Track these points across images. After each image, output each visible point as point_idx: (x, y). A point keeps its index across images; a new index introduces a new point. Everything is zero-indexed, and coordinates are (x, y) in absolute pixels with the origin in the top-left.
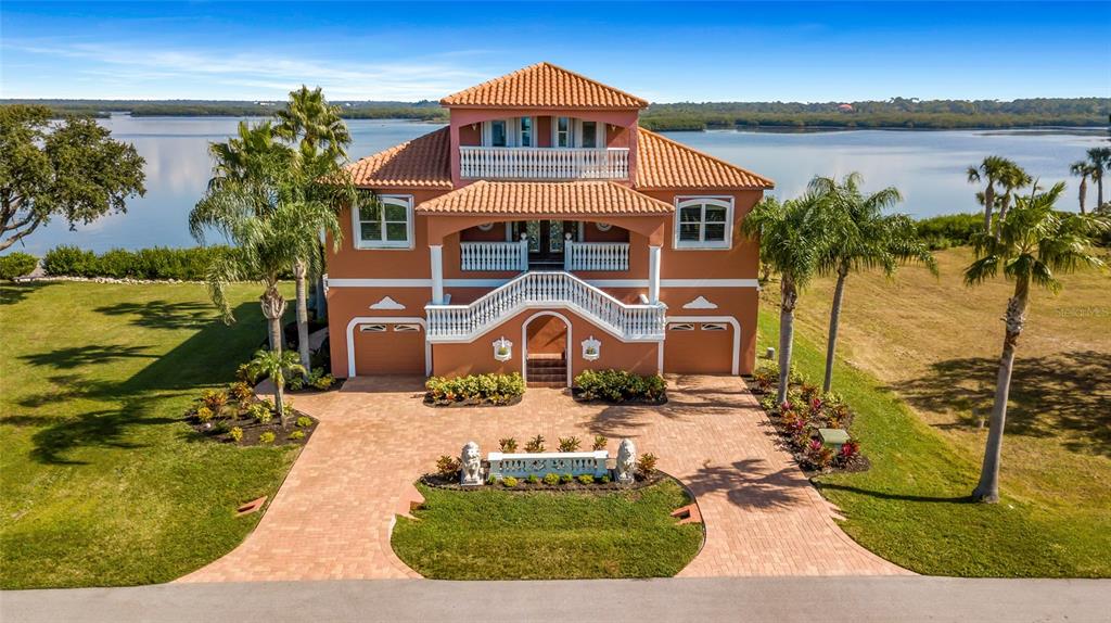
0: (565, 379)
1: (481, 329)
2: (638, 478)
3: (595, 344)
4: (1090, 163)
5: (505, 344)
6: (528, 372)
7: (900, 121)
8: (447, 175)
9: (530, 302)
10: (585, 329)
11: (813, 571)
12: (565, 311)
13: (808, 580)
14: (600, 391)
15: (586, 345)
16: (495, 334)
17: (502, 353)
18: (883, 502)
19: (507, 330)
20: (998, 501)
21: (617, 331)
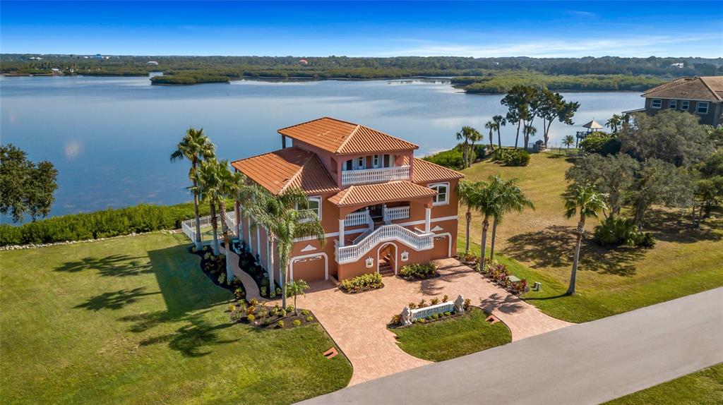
0: (394, 272)
1: (361, 255)
2: (466, 309)
3: (405, 254)
4: (493, 122)
5: (371, 260)
6: (380, 270)
7: (344, 74)
8: (336, 185)
9: (382, 239)
10: (403, 248)
11: (549, 330)
12: (395, 241)
13: (549, 333)
14: (413, 274)
15: (403, 255)
16: (366, 257)
17: (370, 264)
18: (544, 301)
19: (372, 254)
20: (576, 293)
21: (415, 247)
